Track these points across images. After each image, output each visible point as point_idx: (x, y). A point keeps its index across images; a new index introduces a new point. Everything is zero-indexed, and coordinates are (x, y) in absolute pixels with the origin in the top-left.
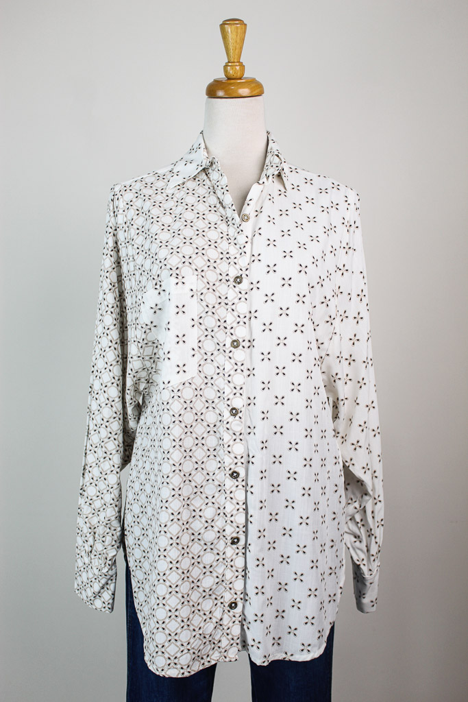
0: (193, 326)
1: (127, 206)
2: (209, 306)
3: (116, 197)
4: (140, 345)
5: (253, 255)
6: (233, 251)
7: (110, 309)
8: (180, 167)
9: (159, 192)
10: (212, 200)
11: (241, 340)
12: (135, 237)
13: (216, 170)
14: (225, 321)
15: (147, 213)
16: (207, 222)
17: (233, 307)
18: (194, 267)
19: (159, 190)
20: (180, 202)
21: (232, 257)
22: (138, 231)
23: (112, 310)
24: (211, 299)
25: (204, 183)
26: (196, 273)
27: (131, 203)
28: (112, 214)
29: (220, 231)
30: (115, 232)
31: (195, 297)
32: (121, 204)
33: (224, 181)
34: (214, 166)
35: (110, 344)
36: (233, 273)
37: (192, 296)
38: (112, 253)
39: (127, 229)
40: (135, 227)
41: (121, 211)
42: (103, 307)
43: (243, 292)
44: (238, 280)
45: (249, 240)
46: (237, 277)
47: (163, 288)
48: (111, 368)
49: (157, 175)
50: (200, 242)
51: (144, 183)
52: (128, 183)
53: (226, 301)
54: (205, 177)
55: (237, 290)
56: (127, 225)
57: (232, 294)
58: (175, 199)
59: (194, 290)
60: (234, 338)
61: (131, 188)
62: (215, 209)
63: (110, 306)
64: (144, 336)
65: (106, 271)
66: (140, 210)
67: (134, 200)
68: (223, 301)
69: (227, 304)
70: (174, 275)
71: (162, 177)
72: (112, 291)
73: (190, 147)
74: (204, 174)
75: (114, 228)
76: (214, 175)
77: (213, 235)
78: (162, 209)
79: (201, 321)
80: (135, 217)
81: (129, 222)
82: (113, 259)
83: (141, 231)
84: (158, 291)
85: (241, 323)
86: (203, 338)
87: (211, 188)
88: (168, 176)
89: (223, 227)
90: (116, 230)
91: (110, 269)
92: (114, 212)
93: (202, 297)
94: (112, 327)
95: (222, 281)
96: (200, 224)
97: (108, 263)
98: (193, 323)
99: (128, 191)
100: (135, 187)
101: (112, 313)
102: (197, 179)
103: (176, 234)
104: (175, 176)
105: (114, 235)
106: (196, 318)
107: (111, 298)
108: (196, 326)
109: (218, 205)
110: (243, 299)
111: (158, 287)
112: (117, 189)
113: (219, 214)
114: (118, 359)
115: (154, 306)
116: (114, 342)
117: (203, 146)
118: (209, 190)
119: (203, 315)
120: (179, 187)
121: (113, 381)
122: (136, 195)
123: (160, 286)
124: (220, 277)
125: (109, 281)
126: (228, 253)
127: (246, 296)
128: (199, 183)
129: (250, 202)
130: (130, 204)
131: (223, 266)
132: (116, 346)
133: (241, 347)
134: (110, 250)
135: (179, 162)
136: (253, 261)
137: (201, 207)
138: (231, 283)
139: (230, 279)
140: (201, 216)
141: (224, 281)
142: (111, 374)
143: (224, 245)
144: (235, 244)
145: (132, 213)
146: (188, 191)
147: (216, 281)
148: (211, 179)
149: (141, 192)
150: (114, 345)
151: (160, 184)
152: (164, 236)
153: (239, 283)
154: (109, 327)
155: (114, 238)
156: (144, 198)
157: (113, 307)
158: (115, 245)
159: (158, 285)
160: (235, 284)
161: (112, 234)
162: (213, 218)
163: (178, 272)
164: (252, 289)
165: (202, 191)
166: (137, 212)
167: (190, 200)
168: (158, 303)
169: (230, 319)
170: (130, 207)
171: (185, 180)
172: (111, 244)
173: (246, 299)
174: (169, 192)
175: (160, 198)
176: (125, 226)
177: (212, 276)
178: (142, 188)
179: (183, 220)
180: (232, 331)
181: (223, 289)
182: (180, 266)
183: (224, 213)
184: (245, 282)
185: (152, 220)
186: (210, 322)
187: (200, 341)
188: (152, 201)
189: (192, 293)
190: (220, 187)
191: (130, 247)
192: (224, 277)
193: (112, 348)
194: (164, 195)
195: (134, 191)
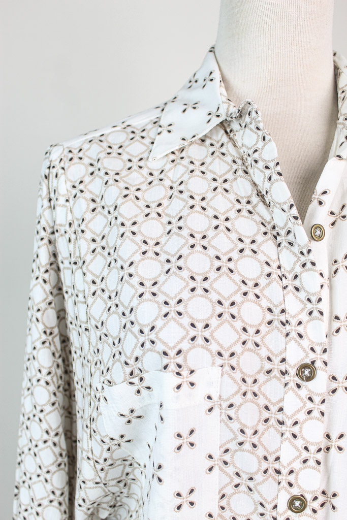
0: (211, 469)
1: (74, 191)
2: (246, 430)
3: (54, 171)
4: (99, 467)
5: (337, 318)
6: (294, 305)
7: (44, 377)
8: (173, 115)
9: (135, 165)
10: (242, 187)
11: (309, 497)
12: (89, 258)
13: (253, 126)
14: (278, 459)
15: (112, 210)
16: (234, 236)
17: (296, 429)
18: (214, 347)
19: (135, 160)
20: (177, 189)
21: (294, 322)
22: (93, 246)
23: (49, 378)
24: (249, 415)
25: (223, 150)
26: (219, 361)
27: (82, 187)
28: (46, 203)
29: (263, 258)
30: (52, 237)
31: (216, 411)
32: (63, 187)
33: (270, 152)
34: (247, 119)
35: (46, 437)
36: (296, 356)
37: (210, 410)
38: (46, 276)
39: (73, 237)
40: (89, 235)
41: (62, 201)
42: (33, 372)
43: (317, 399)
44: (307, 371)
45: (326, 282)
46: (304, 366)
47: (145, 384)
48: (48, 476)
49: (129, 130)
50: (225, 286)
51: (105, 144)
52: (75, 144)
53: (280, 417)
54: (225, 139)
55: (303, 393)
56: (73, 229)
57: (293, 403)
58: (167, 183)
59: (215, 397)
60: (295, 491)
61: (81, 155)
62: (249, 207)
63: (45, 372)
64: (106, 455)
65: (36, 309)
66: (98, 200)
67: (87, 179)
68: (274, 415)
69: (281, 423)
70: (173, 367)
71: (139, 134)
72: (47, 344)
73: (190, 77)
74: (222, 132)
75: (49, 230)
76: (246, 138)
77: (249, 268)
78: (142, 203)
79: (227, 457)
80: (89, 216)
81: (76, 223)
82: (48, 287)
83: (99, 245)
84: (135, 388)
85: (312, 463)
86: (229, 490)
87: (239, 162)
88: (152, 133)
89: (268, 248)
90: (53, 233)
91: (43, 306)
92: (50, 200)
93: (231, 412)
94: (48, 408)
95: (272, 374)
96: (223, 243)
97: (40, 293)
98: (210, 463)
99: (76, 160)
100: (88, 153)
101: (47, 383)
102: (208, 142)
103: (173, 266)
104: (165, 133)
105: (50, 242)
106: (217, 454)
107: (45, 359)
108: (216, 470)
109: (255, 199)
110: (316, 413)
111: (136, 380)
112: (55, 155)
113: (258, 219)
114: (60, 460)
115: (126, 412)
116: (52, 433)
117: (217, 75)
118: (235, 167)
119: (233, 446)
120: (172, 157)
121: (52, 497)
122: (91, 169)
123: (141, 379)
124: (268, 366)
125: (41, 327)
126: (283, 311)
127: (323, 407)
128: (212, 149)
129: (323, 198)
130: (78, 187)
131: (274, 341)
132: (56, 439)
133: (308, 511)
134: (43, 270)
135: (170, 105)
136: (337, 331)
137: (221, 204)
138: (292, 378)
139: (289, 370)
140: (221, 223)
141: (276, 373)
142: (49, 487)
143: (273, 292)
144: (297, 289)
145: (82, 206)
146: (192, 167)
147: (259, 372)
148: (239, 144)
149: (99, 165)
150: (52, 438)
151: (136, 149)
152: (149, 269)
153: (309, 379)
154: (44, 408)
155: (51, 248)
156: (106, 178)
157: (49, 373)
158: (53, 259)
159: (136, 377)
160: (299, 381)
161: (46, 241)
162: (246, 226)
163: (180, 360)
164: (334, 391)
165: (219, 167)
166: (92, 205)
167: (198, 185)
168: (135, 407)
169: (289, 454)
170: (79, 194)
171: (186, 143)
172: (44, 259)
173: (323, 414)
174: (154, 164)
175: (136, 178)
176: (70, 231)
177: (250, 363)
178: (102, 155)
179: (185, 232)
180: (291, 478)
181: (272, 389)
182: (185, 345)
183: (267, 217)
184: (322, 377)
185: (122, 230)
186: (247, 462)
187: (223, 496)
188: (122, 185)
189: (209, 404)
190: (261, 165)
191: (79, 274)
192: (277, 366)
193: (50, 443)
194: (145, 172)
195: (86, 161)
